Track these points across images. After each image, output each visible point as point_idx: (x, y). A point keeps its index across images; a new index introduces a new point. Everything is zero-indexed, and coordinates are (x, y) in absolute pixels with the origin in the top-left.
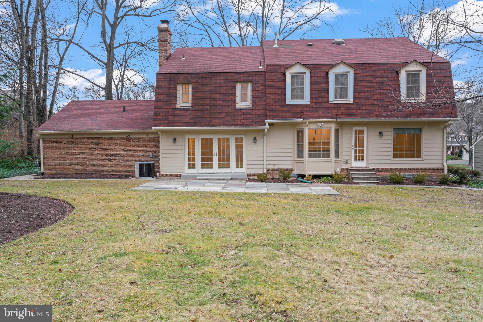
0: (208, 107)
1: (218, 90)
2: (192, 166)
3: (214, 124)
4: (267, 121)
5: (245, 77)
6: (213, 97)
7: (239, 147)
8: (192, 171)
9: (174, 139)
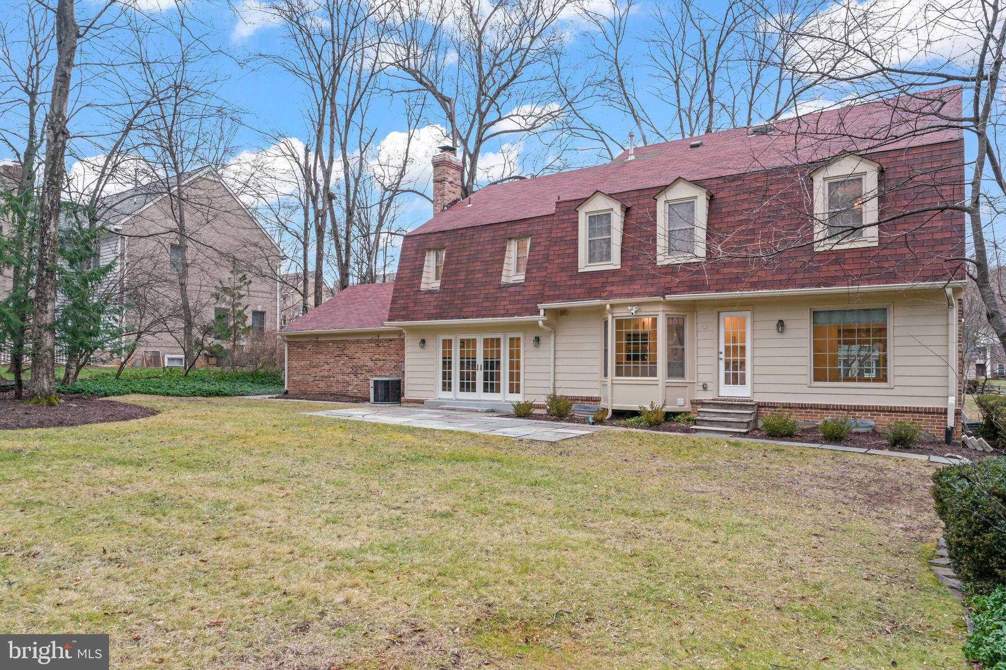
0: (462, 286)
1: (479, 256)
2: (447, 387)
3: (465, 314)
4: (541, 306)
5: (520, 228)
6: (471, 269)
7: (514, 354)
8: (447, 395)
9: (423, 341)
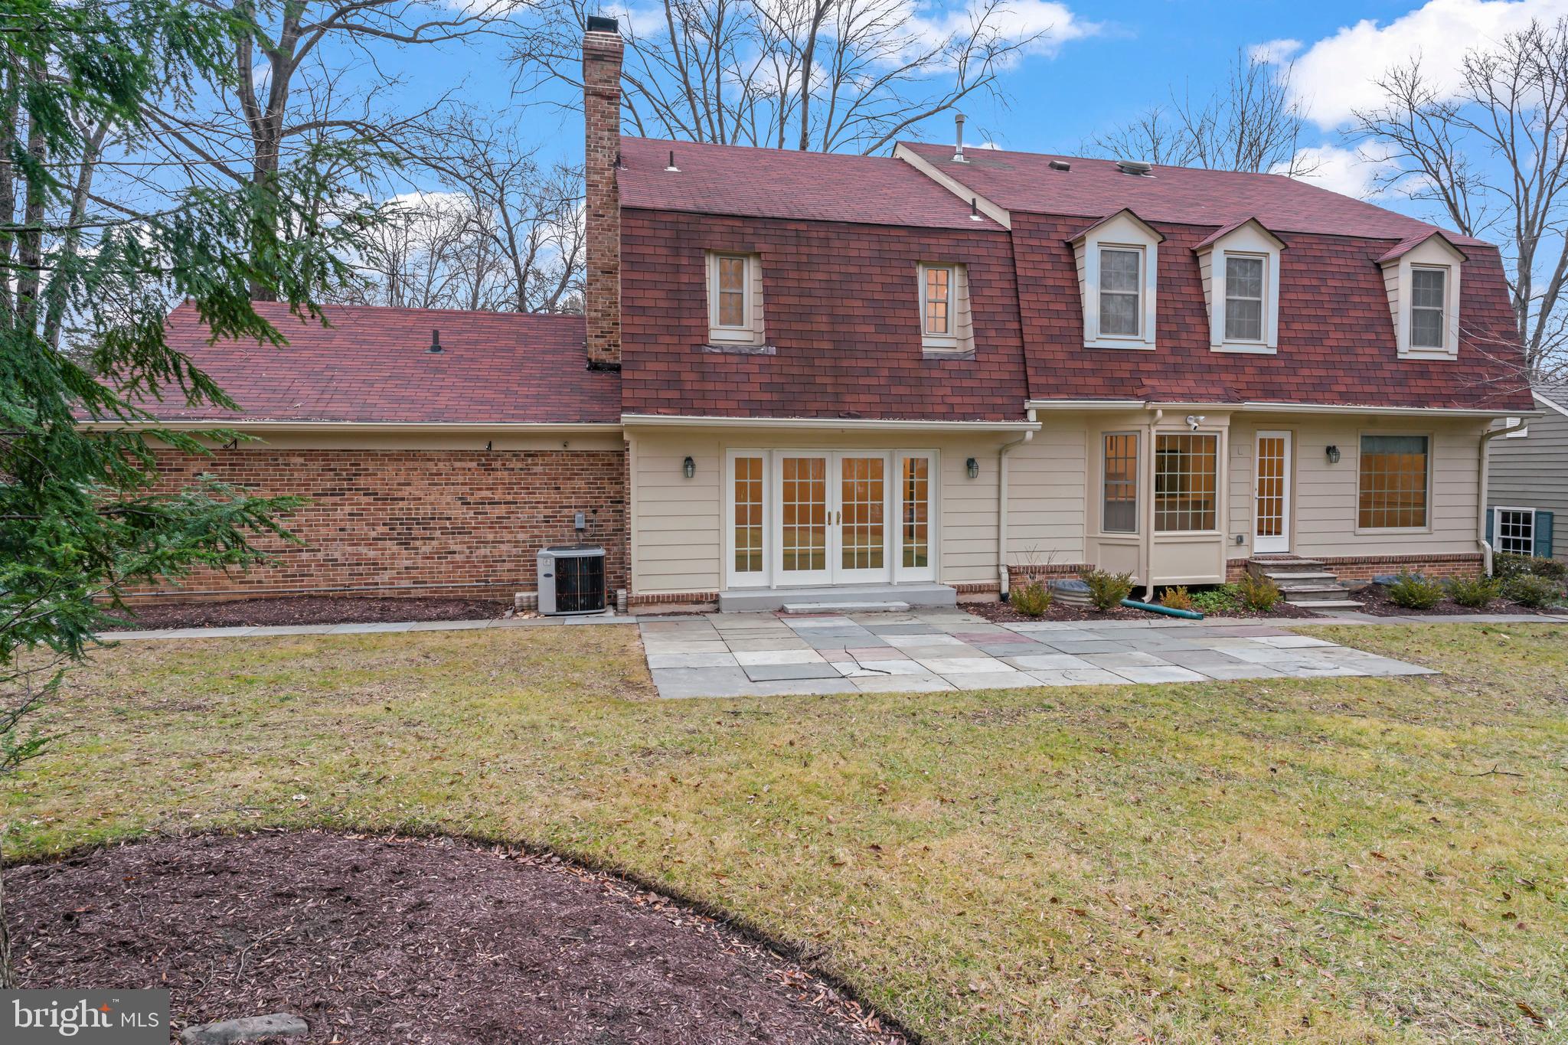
0: (826, 345)
1: (856, 286)
2: (750, 561)
3: (853, 409)
4: (1033, 405)
5: (942, 245)
6: (841, 311)
7: (915, 493)
8: (750, 579)
9: (689, 461)
